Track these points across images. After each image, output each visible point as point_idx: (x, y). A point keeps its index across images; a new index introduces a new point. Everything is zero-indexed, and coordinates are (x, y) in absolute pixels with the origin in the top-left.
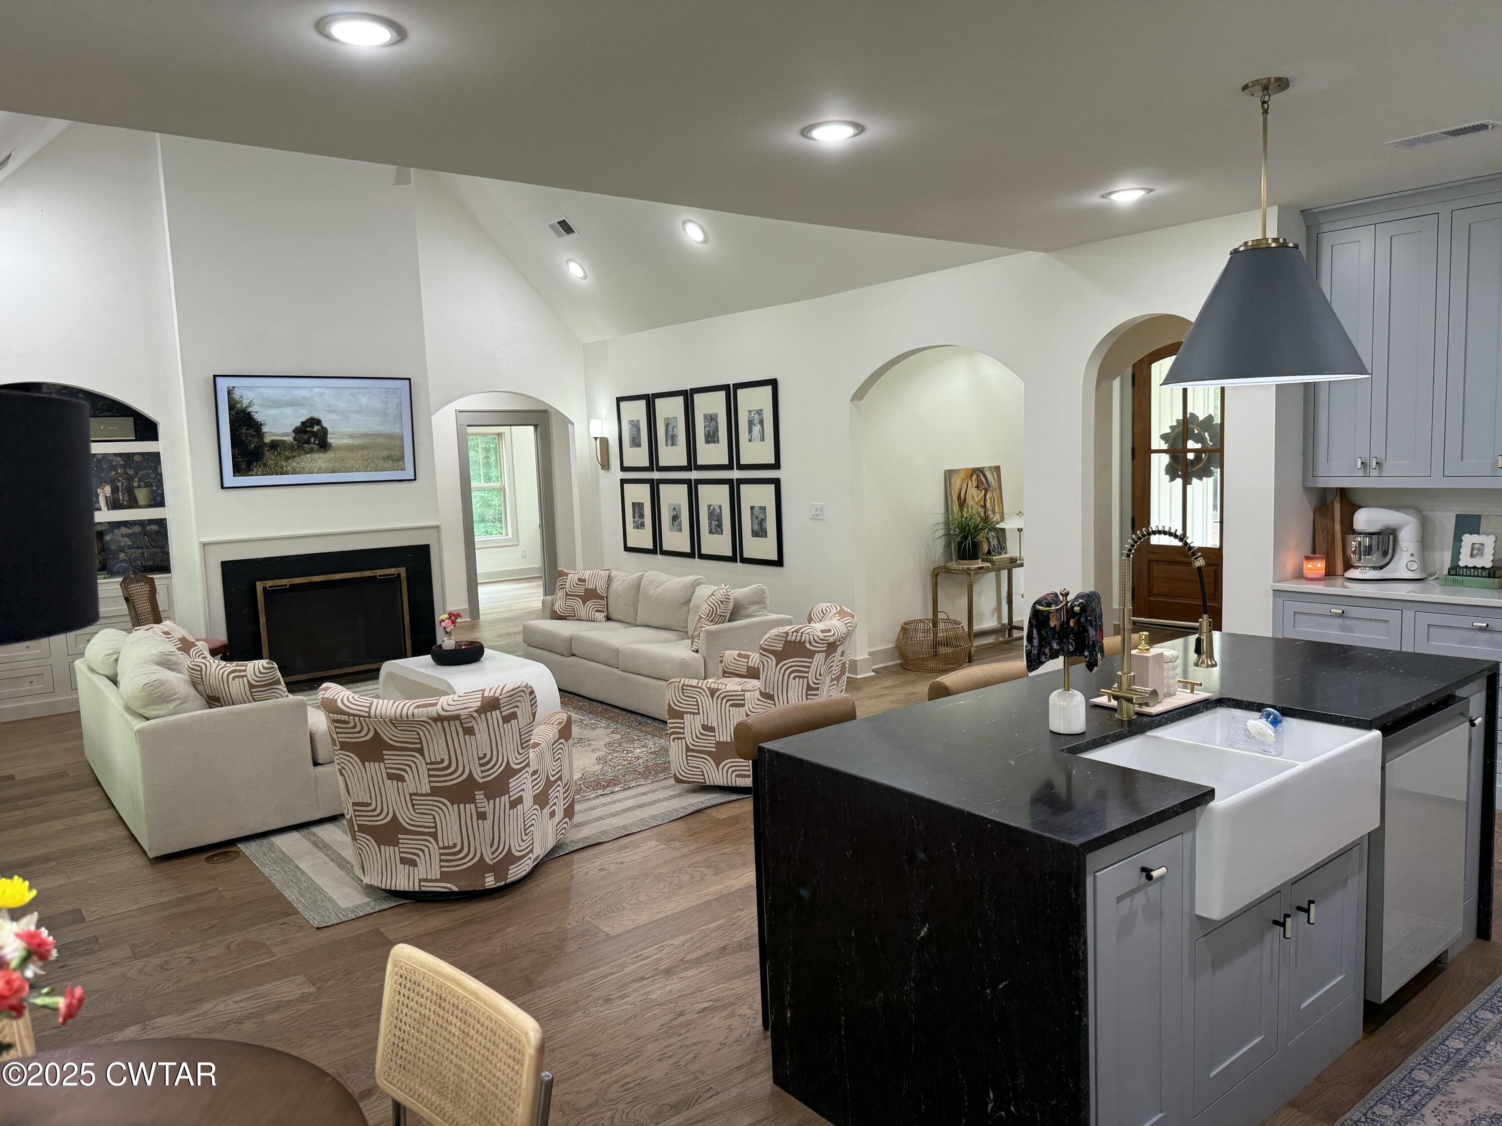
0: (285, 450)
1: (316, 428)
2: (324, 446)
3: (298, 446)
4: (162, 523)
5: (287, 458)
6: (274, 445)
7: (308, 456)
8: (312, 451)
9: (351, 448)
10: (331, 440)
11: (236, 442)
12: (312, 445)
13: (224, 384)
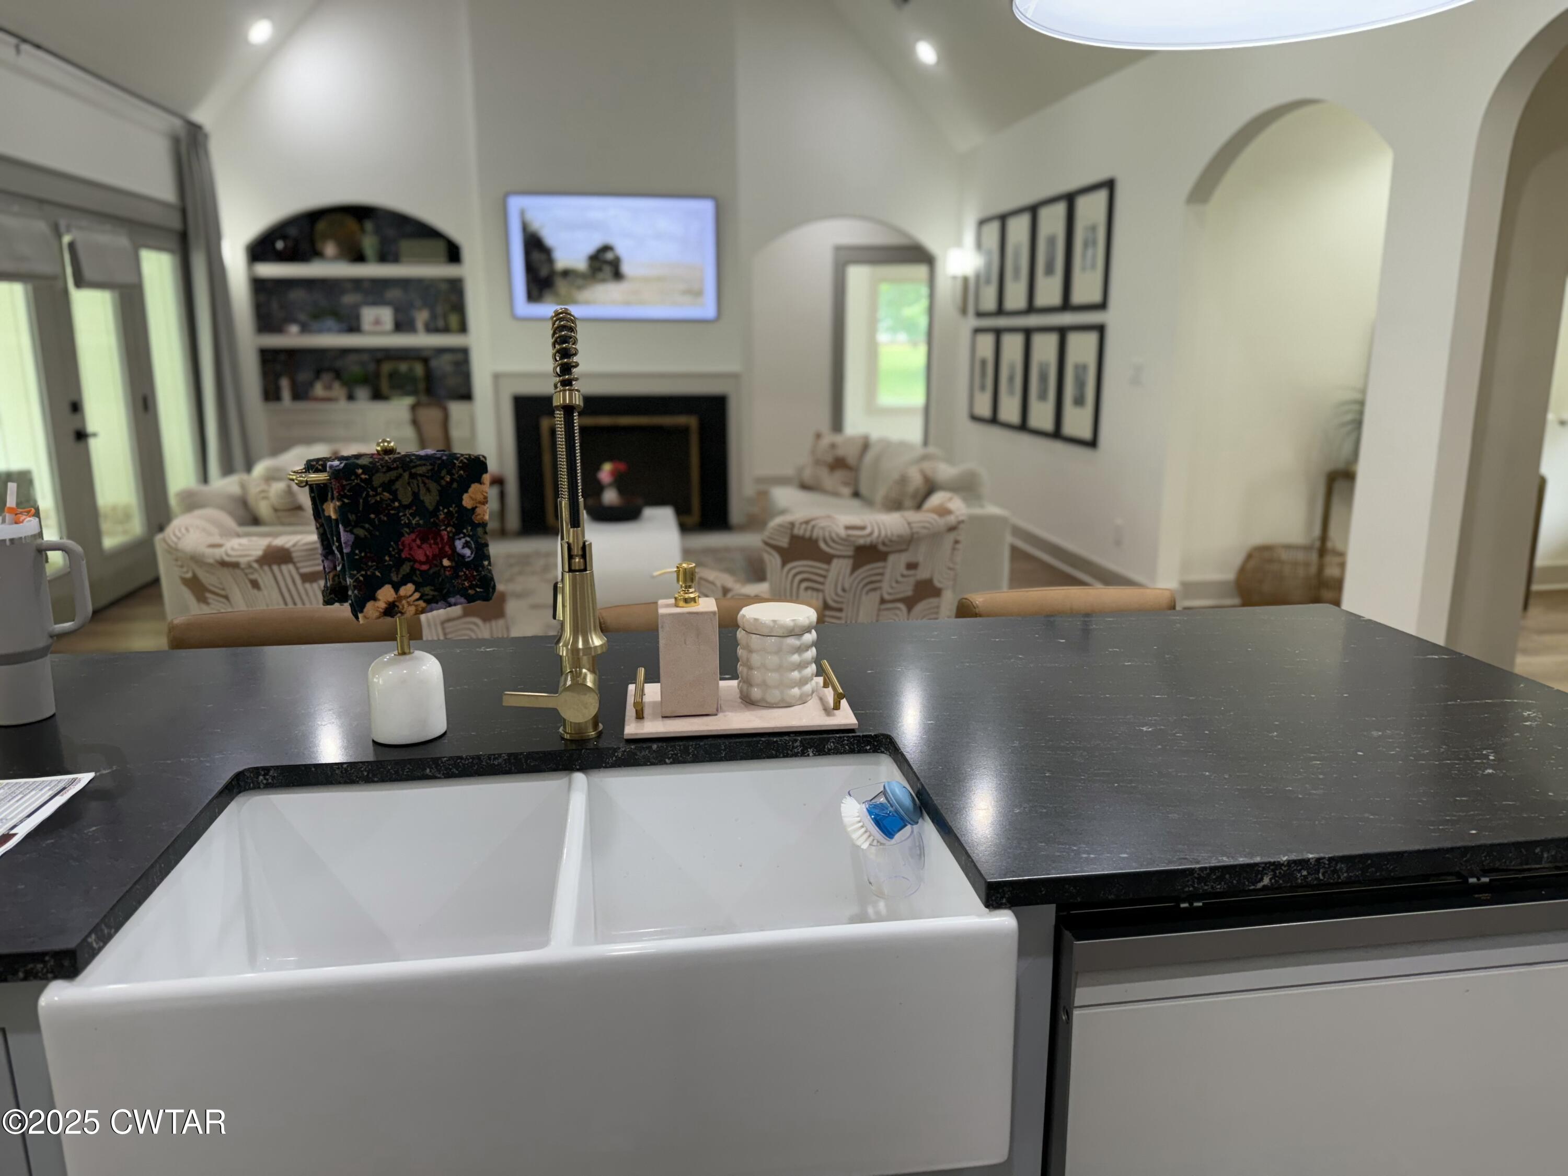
0: (577, 279)
1: (609, 256)
2: (617, 275)
3: (591, 275)
4: (464, 352)
5: (580, 288)
6: (566, 273)
7: (601, 285)
8: (604, 281)
9: (646, 280)
10: (626, 268)
11: (530, 269)
12: (605, 275)
13: (516, 204)
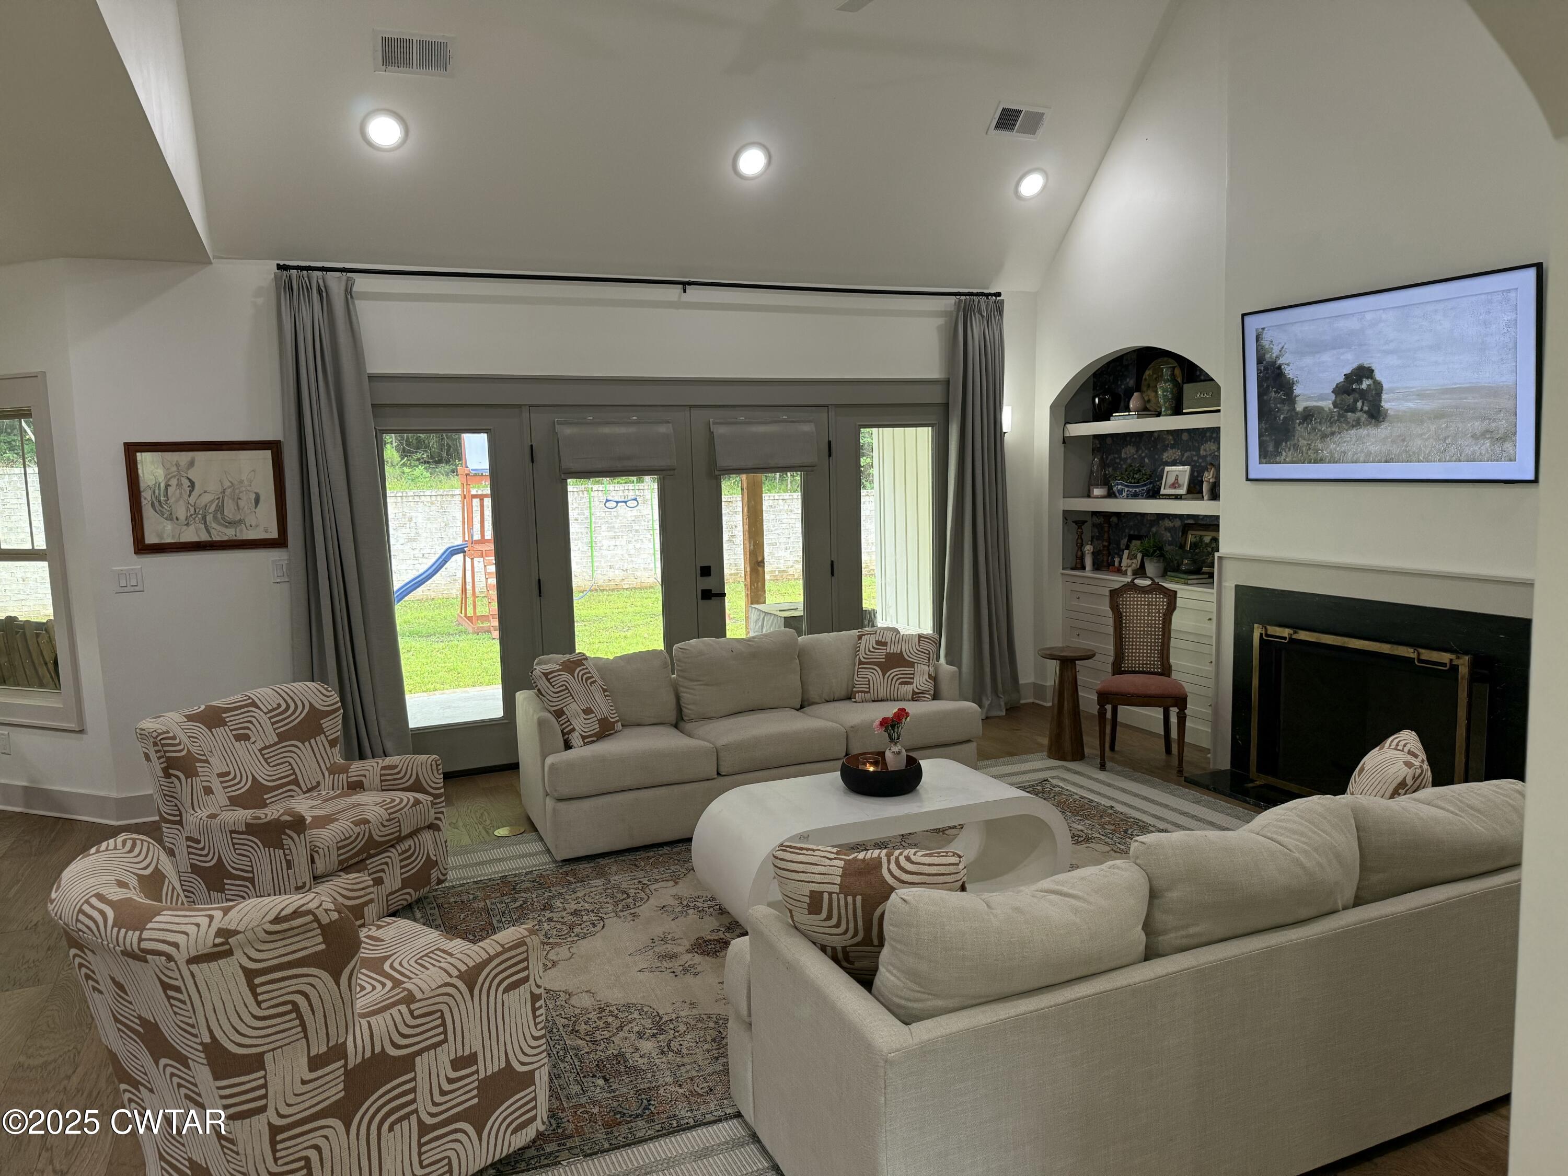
0: (1320, 423)
1: (1365, 384)
2: (1376, 414)
3: (1340, 416)
5: (1324, 436)
6: (1309, 415)
7: (1353, 432)
8: (1357, 424)
9: (1417, 418)
10: (1388, 403)
11: (1263, 413)
12: (1358, 414)
13: (1253, 323)
